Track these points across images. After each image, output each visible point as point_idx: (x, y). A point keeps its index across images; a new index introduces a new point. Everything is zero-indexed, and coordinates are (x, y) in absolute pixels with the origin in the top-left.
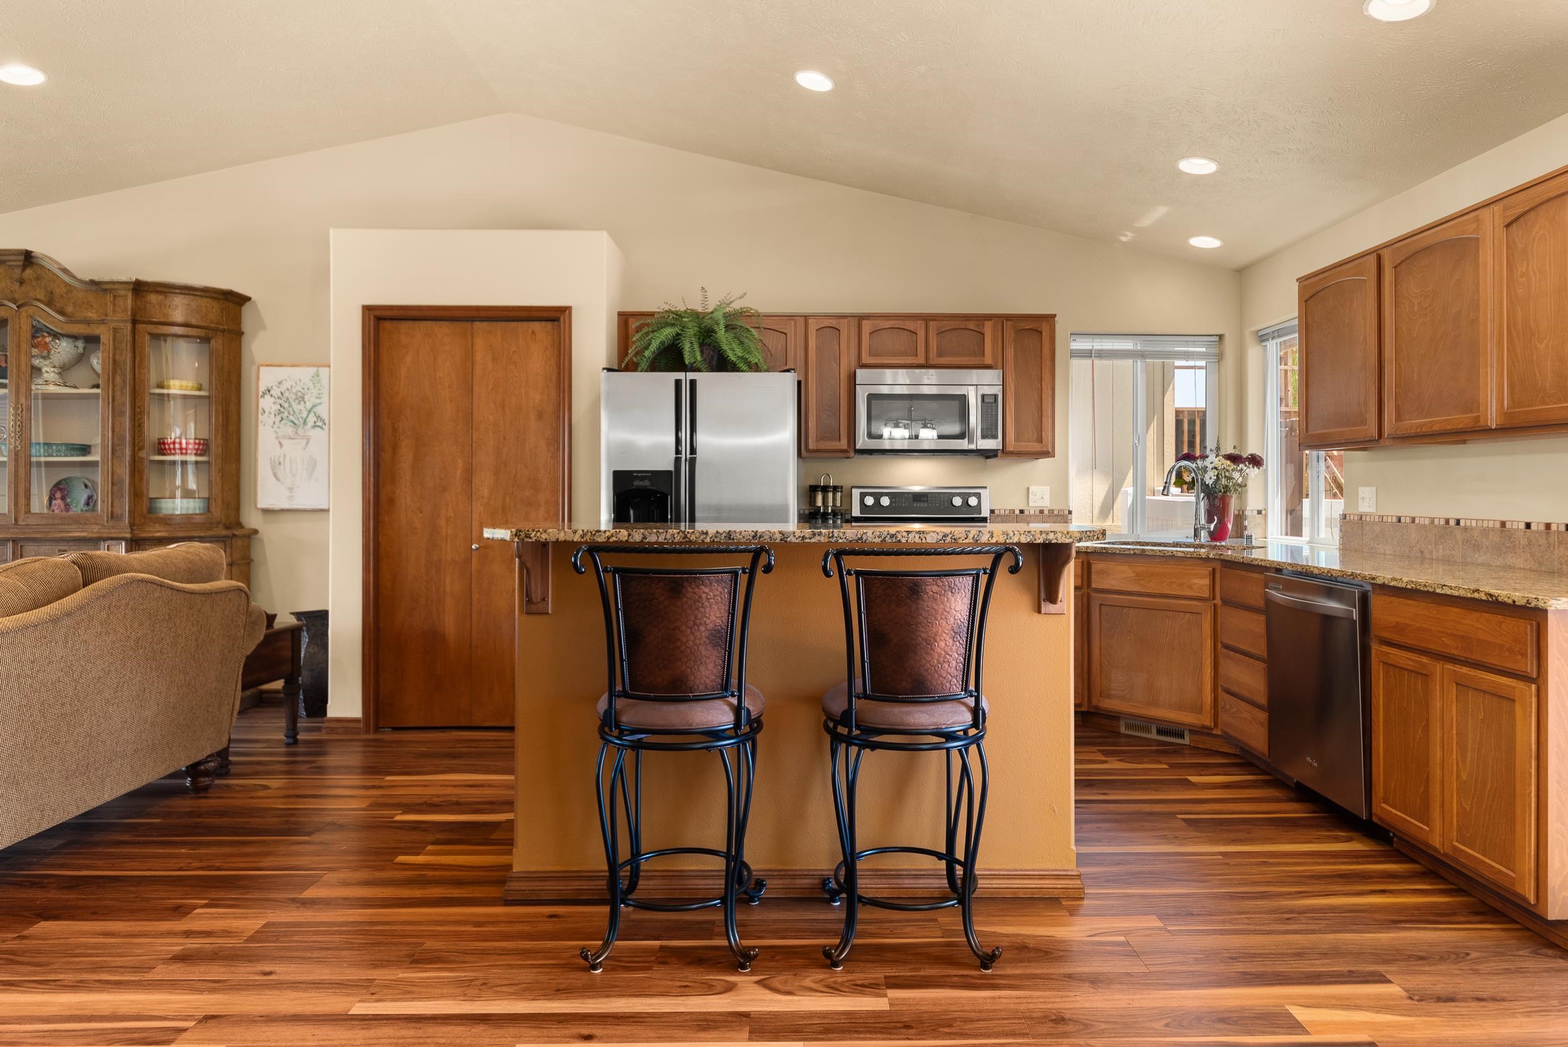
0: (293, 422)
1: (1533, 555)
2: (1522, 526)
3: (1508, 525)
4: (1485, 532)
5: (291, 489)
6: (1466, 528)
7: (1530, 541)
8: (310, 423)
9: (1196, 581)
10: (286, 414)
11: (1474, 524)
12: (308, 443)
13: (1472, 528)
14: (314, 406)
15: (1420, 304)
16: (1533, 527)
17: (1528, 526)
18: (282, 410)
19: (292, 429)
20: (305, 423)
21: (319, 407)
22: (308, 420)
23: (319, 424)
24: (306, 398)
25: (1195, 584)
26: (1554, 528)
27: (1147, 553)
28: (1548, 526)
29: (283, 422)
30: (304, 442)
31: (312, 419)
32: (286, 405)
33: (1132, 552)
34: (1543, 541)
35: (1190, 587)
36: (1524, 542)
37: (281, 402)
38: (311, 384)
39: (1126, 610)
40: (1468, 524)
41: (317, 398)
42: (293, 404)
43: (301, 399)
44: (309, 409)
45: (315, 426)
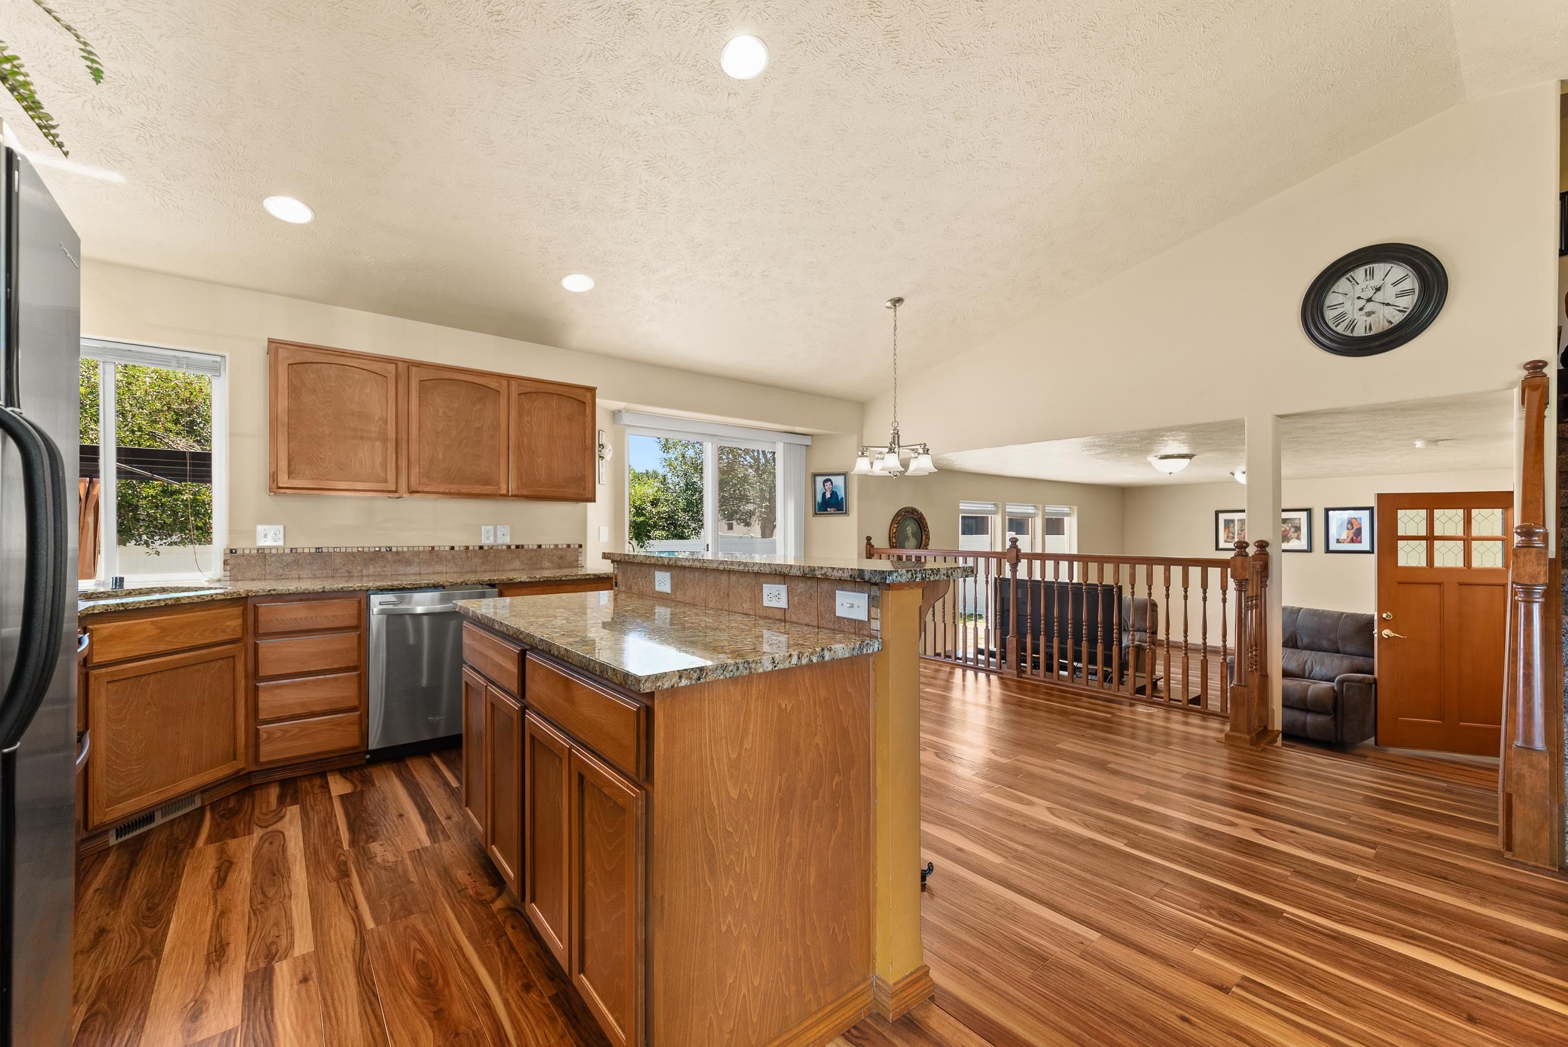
1: (456, 565)
2: (447, 548)
3: (436, 549)
4: (417, 554)
6: (397, 553)
7: (454, 558)
9: (229, 623)
11: (405, 549)
13: (403, 552)
15: (444, 412)
16: (456, 548)
17: (452, 548)
25: (228, 626)
26: (471, 548)
27: (183, 601)
28: (467, 548)
33: (163, 604)
34: (463, 556)
35: (224, 631)
36: (449, 557)
39: (143, 679)
40: (400, 549)
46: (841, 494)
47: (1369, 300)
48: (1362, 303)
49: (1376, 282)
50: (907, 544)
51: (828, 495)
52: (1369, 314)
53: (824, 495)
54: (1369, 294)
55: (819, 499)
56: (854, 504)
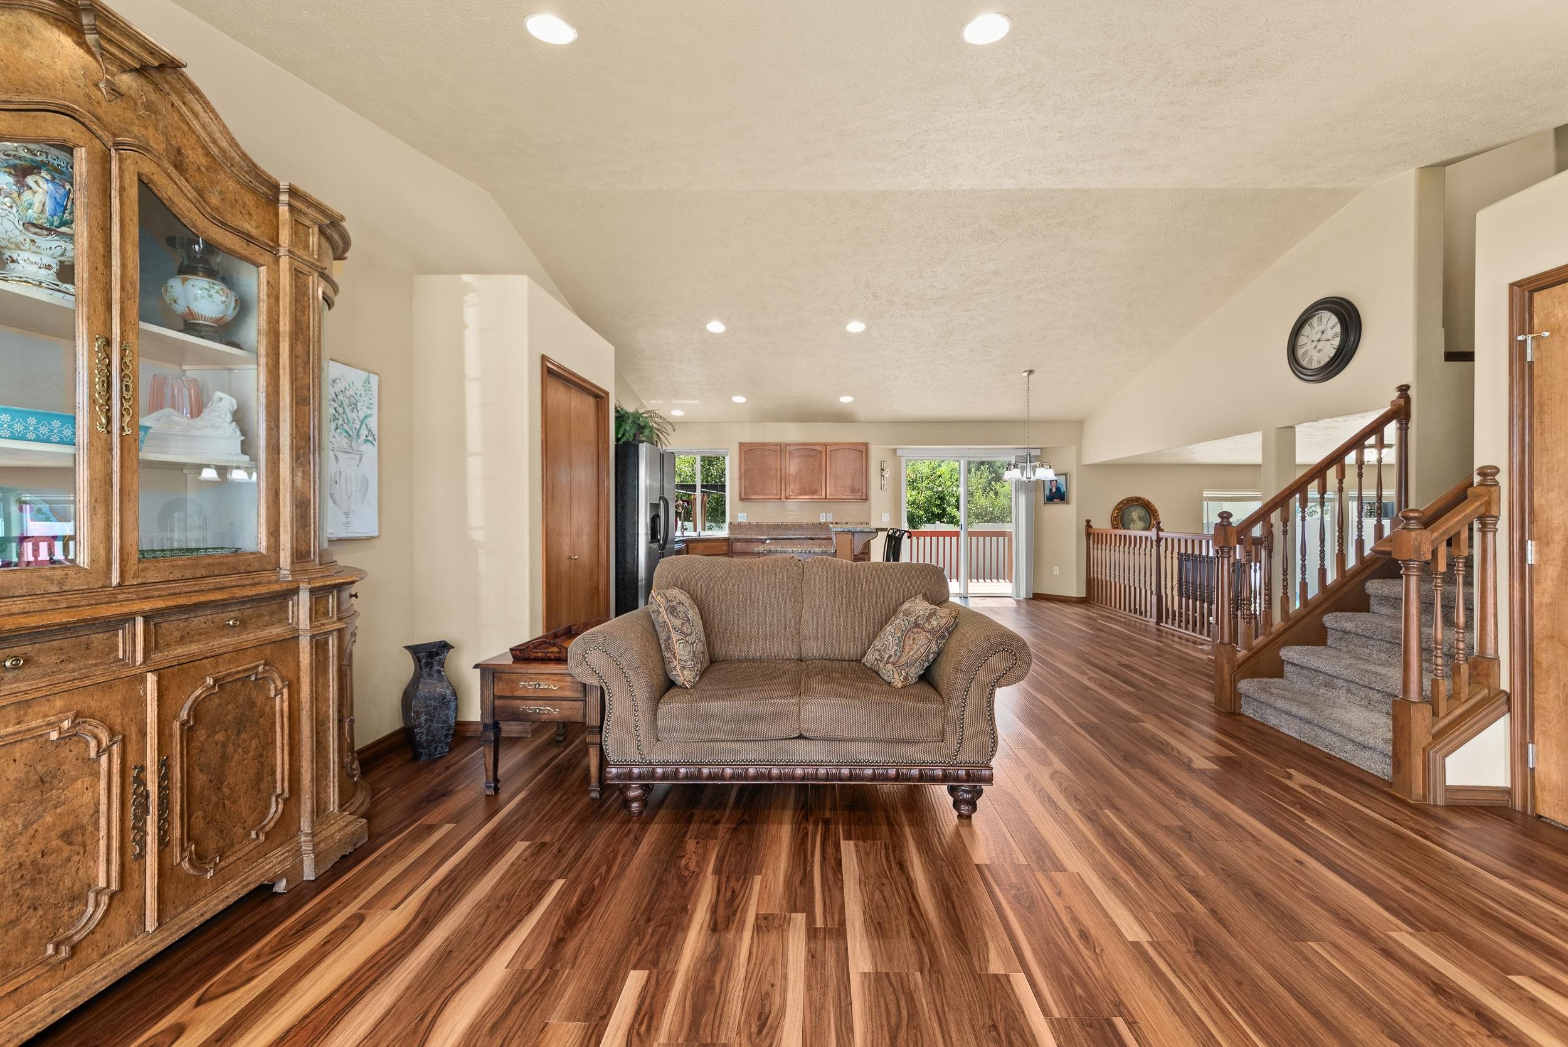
0: (347, 432)
5: (347, 514)
8: (363, 437)
10: (341, 422)
12: (361, 459)
14: (366, 417)
18: (337, 415)
19: (346, 440)
20: (358, 436)
21: (369, 419)
22: (361, 433)
23: (370, 438)
24: (359, 407)
29: (338, 430)
30: (358, 457)
31: (364, 432)
32: (340, 410)
37: (336, 405)
38: (363, 389)
41: (368, 408)
42: (348, 410)
43: (354, 406)
44: (361, 418)
45: (367, 441)
46: (1063, 489)
47: (1319, 341)
48: (1314, 344)
49: (1321, 328)
50: (1132, 526)
51: (1054, 490)
52: (1320, 351)
53: (1051, 489)
54: (1319, 336)
55: (1047, 493)
56: (1073, 495)
